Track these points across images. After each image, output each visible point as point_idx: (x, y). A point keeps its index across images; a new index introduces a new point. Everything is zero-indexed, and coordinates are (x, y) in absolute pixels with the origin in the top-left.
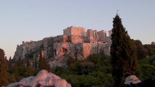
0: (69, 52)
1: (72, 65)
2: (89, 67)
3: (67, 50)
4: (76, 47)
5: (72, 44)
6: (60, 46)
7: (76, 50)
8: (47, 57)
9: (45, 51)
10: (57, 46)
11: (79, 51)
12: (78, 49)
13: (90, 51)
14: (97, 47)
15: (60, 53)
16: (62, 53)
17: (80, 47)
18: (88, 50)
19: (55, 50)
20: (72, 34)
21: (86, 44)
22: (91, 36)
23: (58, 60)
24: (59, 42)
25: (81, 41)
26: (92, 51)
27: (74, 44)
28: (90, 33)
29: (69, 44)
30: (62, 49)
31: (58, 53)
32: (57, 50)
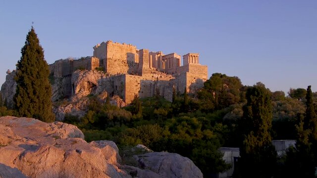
0: (100, 91)
2: (120, 119)
3: (95, 85)
4: (113, 82)
5: (108, 75)
6: (83, 77)
7: (113, 87)
8: (58, 98)
9: (56, 85)
10: (77, 77)
11: (118, 89)
12: (116, 86)
13: (138, 90)
14: (154, 85)
15: (82, 91)
16: (86, 91)
17: (120, 82)
18: (135, 88)
19: (73, 85)
20: (108, 56)
21: (131, 77)
22: (144, 63)
23: (76, 103)
24: (82, 69)
25: (125, 69)
26: (142, 92)
27: (111, 75)
28: (143, 56)
29: (100, 75)
30: (87, 83)
31: (79, 91)
32: (77, 86)
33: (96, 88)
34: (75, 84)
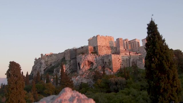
0: (96, 66)
1: (99, 81)
2: (120, 83)
3: (93, 63)
4: (103, 60)
5: (99, 56)
7: (103, 62)
8: (70, 72)
9: (68, 64)
10: (81, 59)
11: (107, 64)
12: (106, 62)
13: (120, 63)
14: (129, 60)
15: (84, 67)
16: (87, 67)
17: (108, 59)
18: (118, 62)
19: (79, 64)
20: (98, 45)
21: (115, 56)
22: (121, 46)
23: (82, 75)
24: (83, 53)
25: (109, 52)
26: (122, 65)
27: (101, 56)
28: (119, 42)
29: (95, 56)
30: (87, 62)
31: (83, 67)
32: (81, 64)
33: (93, 65)
34: (80, 63)
